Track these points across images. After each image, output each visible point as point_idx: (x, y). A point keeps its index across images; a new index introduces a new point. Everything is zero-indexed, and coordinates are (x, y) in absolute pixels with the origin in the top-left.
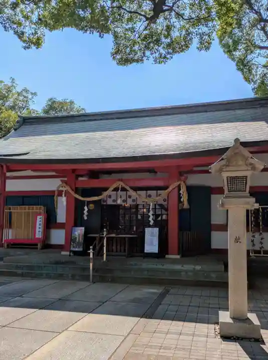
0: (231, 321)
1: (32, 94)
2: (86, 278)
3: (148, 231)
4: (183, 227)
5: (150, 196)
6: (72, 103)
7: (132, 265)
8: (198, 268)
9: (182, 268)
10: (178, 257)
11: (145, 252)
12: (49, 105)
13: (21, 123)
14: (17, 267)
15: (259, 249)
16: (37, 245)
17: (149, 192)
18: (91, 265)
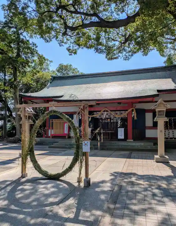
0: (159, 157)
1: (50, 61)
2: (96, 149)
3: (119, 129)
4: (134, 127)
5: (117, 114)
6: (71, 65)
7: (114, 143)
8: (142, 144)
9: (136, 144)
10: (132, 140)
11: (118, 138)
12: (59, 67)
13: (53, 79)
14: (66, 145)
15: (168, 137)
16: (66, 137)
17: (116, 112)
18: (99, 143)
